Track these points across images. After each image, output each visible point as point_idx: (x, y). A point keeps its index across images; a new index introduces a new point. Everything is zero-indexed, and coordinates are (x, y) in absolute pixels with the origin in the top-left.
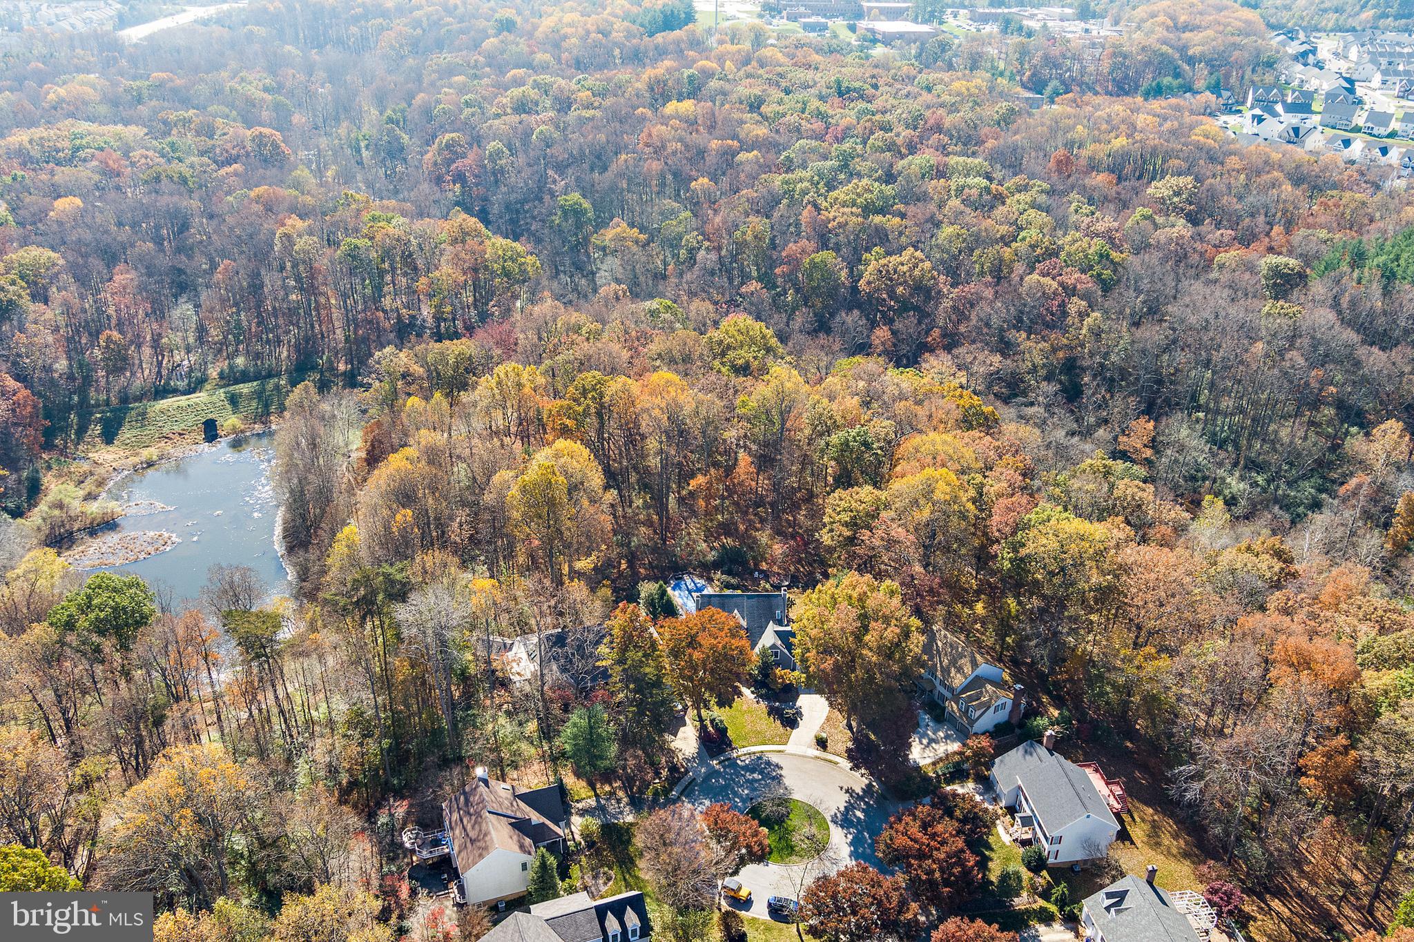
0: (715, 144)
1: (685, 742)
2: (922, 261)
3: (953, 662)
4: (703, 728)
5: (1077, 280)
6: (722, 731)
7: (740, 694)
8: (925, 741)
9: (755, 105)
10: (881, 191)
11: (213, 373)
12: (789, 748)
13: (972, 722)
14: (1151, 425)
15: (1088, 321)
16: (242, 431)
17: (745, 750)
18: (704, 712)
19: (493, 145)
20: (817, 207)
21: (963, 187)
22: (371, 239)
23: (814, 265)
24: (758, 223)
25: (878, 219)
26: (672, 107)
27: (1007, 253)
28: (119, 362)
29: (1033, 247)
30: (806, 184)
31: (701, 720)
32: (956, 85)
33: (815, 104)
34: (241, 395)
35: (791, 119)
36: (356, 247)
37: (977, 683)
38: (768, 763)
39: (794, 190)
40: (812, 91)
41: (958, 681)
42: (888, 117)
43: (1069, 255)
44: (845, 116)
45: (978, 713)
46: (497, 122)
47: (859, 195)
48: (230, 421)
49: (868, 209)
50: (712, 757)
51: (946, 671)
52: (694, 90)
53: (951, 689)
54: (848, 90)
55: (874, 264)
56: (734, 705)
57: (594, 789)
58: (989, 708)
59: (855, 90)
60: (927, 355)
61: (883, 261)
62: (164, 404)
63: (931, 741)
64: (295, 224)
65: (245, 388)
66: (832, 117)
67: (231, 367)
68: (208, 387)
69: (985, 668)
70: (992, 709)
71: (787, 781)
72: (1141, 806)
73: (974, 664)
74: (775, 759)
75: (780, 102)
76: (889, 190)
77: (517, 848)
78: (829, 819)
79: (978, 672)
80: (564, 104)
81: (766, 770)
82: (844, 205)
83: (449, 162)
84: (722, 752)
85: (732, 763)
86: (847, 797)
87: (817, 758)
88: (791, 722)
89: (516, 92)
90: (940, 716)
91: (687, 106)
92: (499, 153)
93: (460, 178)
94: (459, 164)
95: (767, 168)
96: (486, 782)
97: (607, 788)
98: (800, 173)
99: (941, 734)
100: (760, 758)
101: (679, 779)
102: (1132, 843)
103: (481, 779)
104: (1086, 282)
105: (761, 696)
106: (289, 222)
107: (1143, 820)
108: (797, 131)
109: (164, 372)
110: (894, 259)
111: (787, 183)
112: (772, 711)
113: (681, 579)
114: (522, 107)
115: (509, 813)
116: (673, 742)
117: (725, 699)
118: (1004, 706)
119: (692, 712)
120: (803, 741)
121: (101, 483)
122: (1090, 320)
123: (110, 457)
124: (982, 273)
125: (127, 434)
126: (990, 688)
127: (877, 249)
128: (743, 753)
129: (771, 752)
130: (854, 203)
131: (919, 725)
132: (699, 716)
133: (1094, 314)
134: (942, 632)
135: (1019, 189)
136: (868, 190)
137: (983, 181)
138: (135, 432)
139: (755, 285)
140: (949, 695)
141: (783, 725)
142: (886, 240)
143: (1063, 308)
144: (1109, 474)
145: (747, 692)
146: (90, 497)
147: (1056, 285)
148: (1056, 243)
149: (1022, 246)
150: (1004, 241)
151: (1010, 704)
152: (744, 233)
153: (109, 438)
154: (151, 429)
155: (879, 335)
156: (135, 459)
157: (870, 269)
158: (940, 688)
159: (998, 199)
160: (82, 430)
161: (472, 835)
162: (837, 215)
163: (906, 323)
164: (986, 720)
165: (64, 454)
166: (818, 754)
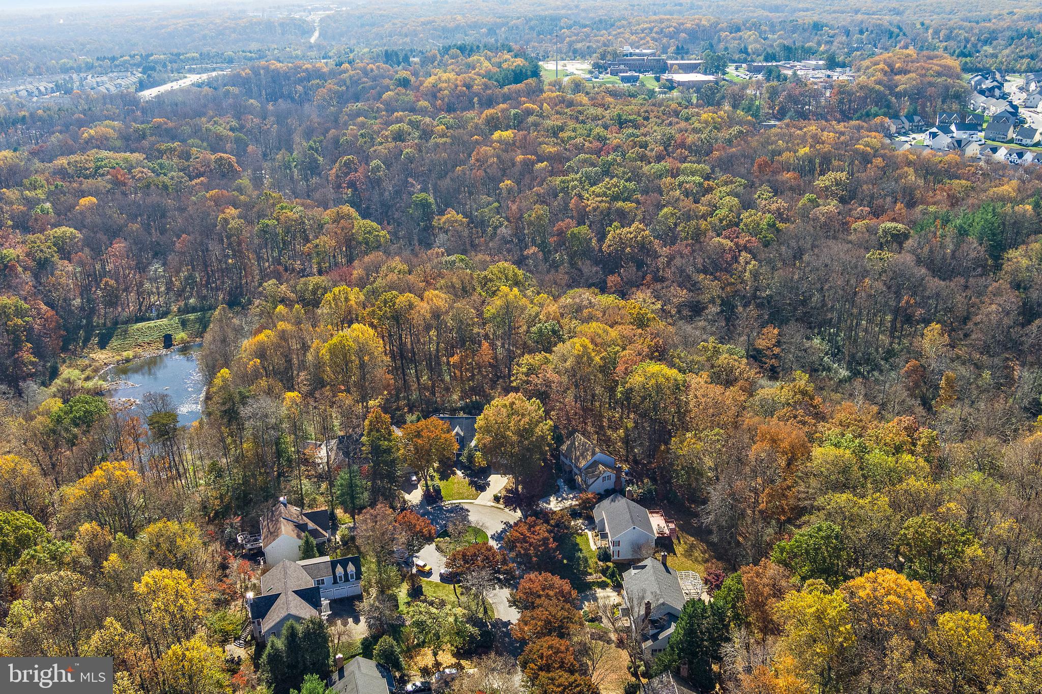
0: (520, 158)
1: (415, 497)
2: (644, 230)
3: (582, 454)
4: (428, 490)
5: (748, 241)
6: (438, 491)
7: (454, 474)
8: (560, 499)
9: (555, 132)
10: (625, 187)
11: (174, 308)
12: (477, 501)
13: (588, 486)
14: (776, 331)
15: (750, 267)
16: (188, 342)
17: (449, 502)
18: (429, 483)
19: (375, 163)
20: (580, 197)
21: (683, 182)
22: (278, 220)
23: (573, 235)
24: (540, 210)
25: (620, 204)
26: (497, 135)
27: (703, 224)
28: (112, 300)
29: (721, 221)
30: (576, 182)
31: (427, 486)
32: (704, 116)
33: (599, 130)
34: (188, 320)
35: (579, 140)
36: (267, 225)
37: (595, 464)
38: (462, 509)
39: (568, 187)
40: (600, 122)
41: (583, 464)
42: (648, 138)
43: (745, 224)
44: (615, 138)
45: (591, 481)
46: (380, 147)
47: (609, 189)
48: (180, 336)
49: (615, 198)
50: (429, 505)
51: (577, 459)
52: (519, 123)
53: (580, 469)
54: (626, 121)
55: (615, 232)
56: (450, 479)
57: (354, 519)
58: (599, 477)
59: (630, 121)
60: (634, 289)
61: (618, 231)
62: (140, 325)
63: (564, 499)
64: (232, 211)
65: (192, 316)
66: (609, 139)
67: (186, 305)
68: (170, 317)
69: (599, 455)
70: (601, 478)
71: (470, 518)
72: (684, 535)
73: (594, 454)
74: (466, 507)
75: (574, 130)
76: (631, 185)
77: (296, 537)
78: (489, 536)
79: (596, 457)
80: (427, 134)
81: (460, 512)
82: (598, 195)
83: (347, 174)
84: (435, 502)
85: (441, 508)
86: (504, 526)
87: (493, 507)
88: (482, 488)
89: (396, 127)
90: (573, 486)
91: (508, 134)
92: (378, 168)
93: (352, 185)
94: (352, 175)
95: (552, 173)
96: (285, 505)
98: (572, 176)
99: (571, 495)
100: (458, 506)
102: (675, 554)
103: (282, 503)
104: (755, 243)
105: (467, 475)
106: (227, 211)
107: (685, 543)
108: (580, 149)
109: (143, 308)
110: (627, 229)
111: (563, 182)
112: (472, 483)
114: (399, 137)
115: (295, 520)
116: (407, 497)
117: (444, 476)
118: (609, 477)
119: (423, 482)
120: (486, 498)
121: (96, 371)
122: (751, 266)
123: (103, 357)
124: (686, 238)
125: (115, 343)
126: (601, 467)
127: (615, 223)
128: (447, 503)
129: (465, 503)
130: (605, 194)
131: (558, 491)
132: (426, 484)
133: (753, 262)
134: (579, 437)
135: (726, 183)
136: (615, 186)
137: (697, 179)
138: (120, 342)
139: (533, 250)
140: (578, 472)
141: (476, 490)
142: (624, 218)
143: (736, 259)
144: (716, 352)
145: (459, 473)
146: (88, 379)
147: (732, 244)
148: (738, 217)
149: (715, 220)
150: (704, 217)
151: (613, 476)
152: (530, 216)
153: (103, 345)
154: (129, 341)
155: (612, 280)
156: (119, 358)
157: (610, 236)
158: (575, 470)
159: (709, 190)
160: (86, 340)
161: (272, 530)
162: (591, 202)
163: (629, 271)
164: (599, 486)
165: (74, 353)
166: (493, 504)
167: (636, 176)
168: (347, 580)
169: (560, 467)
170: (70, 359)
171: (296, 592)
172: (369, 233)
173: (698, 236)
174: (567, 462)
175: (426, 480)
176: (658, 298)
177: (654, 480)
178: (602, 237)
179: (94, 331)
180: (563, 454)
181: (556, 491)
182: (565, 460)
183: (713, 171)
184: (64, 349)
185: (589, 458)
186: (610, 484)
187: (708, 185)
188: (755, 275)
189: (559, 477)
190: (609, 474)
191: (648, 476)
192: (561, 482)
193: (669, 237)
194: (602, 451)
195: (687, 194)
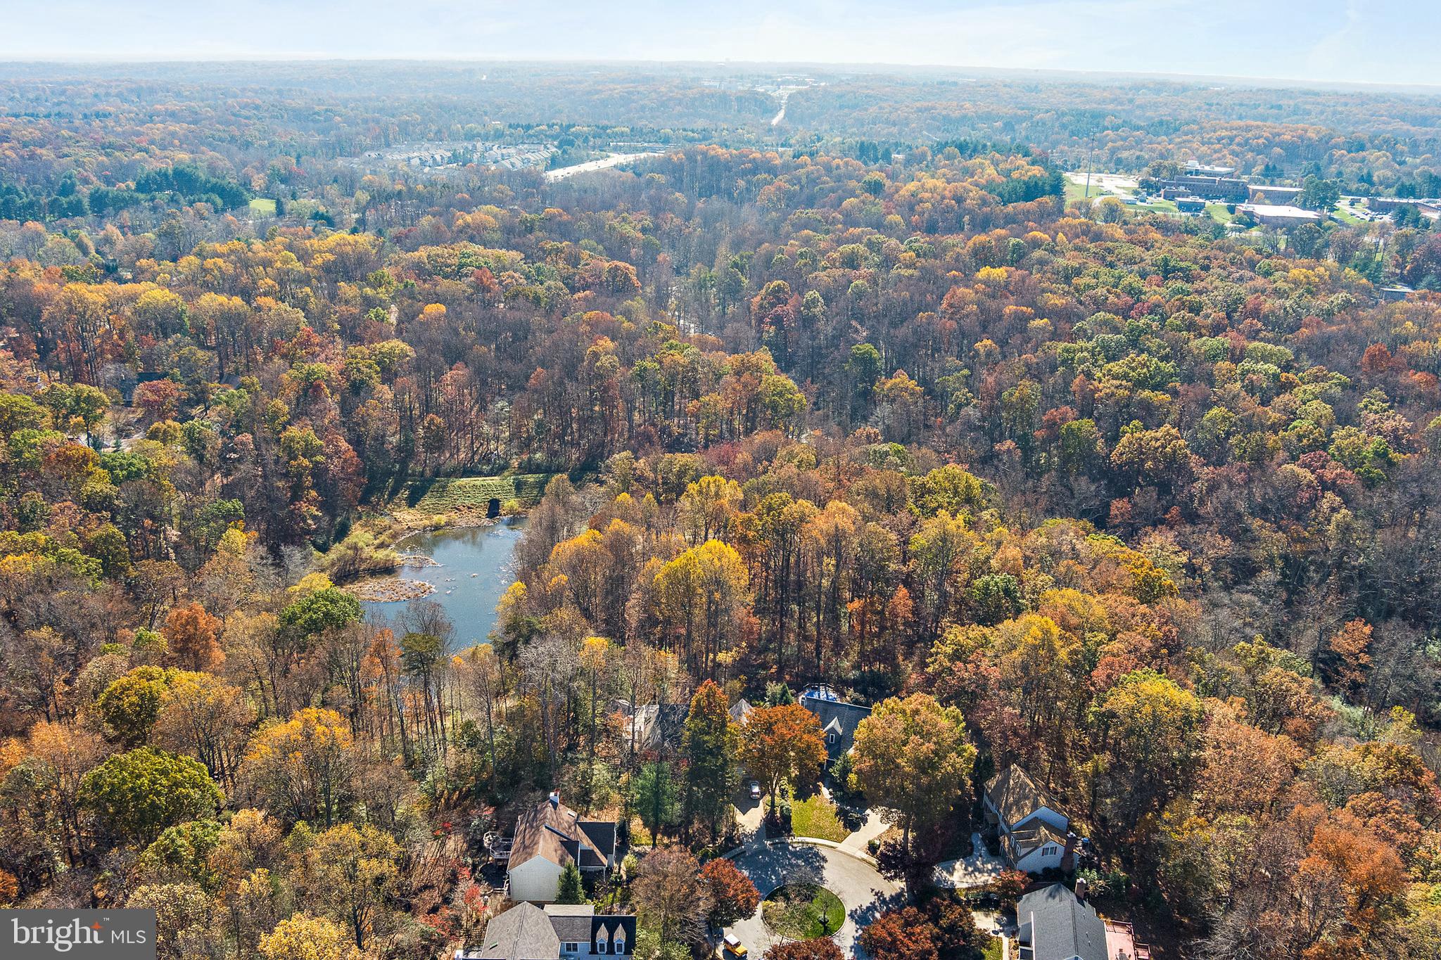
0: (1010, 309)
1: (750, 821)
2: (1177, 438)
3: (1017, 802)
4: (772, 812)
5: (1341, 475)
6: (787, 818)
7: (818, 792)
8: (970, 869)
9: (1068, 276)
10: (1158, 368)
11: (515, 463)
12: (841, 846)
13: (1018, 858)
14: (1367, 630)
15: (1337, 517)
16: (518, 513)
17: (800, 839)
18: (777, 800)
19: (811, 294)
20: (1089, 375)
21: (1248, 371)
22: (660, 363)
23: (1070, 431)
24: (1028, 387)
25: (1147, 393)
26: (984, 272)
27: (1271, 439)
28: (437, 442)
29: (1300, 438)
30: (1085, 354)
31: (773, 805)
32: (1294, 273)
33: (1132, 279)
34: (525, 483)
35: (1101, 291)
36: (645, 369)
37: (1034, 823)
38: (817, 854)
39: (1073, 359)
40: (1136, 267)
41: (1015, 819)
42: (1204, 298)
43: (1338, 448)
44: (1154, 293)
45: (1024, 851)
46: (822, 274)
47: (1133, 369)
48: (510, 503)
49: (1141, 384)
50: (768, 838)
51: (1008, 808)
52: (1018, 257)
53: (1009, 827)
54: (1175, 269)
55: (1132, 435)
56: (809, 800)
57: (654, 839)
58: (1036, 848)
59: (1181, 269)
60: (1149, 529)
61: (1137, 435)
62: (464, 481)
63: (977, 869)
64: (607, 343)
65: (531, 478)
66: (1145, 293)
67: (530, 460)
68: (505, 474)
69: (1043, 811)
70: (1040, 850)
71: (825, 873)
73: (1035, 806)
74: (824, 852)
75: (1096, 276)
76: (1168, 367)
77: (557, 861)
78: (848, 912)
79: (1037, 813)
80: (888, 262)
81: (812, 858)
82: (1116, 377)
83: (773, 305)
84: (779, 835)
85: (785, 847)
86: (873, 899)
87: (863, 860)
88: (853, 825)
89: (847, 248)
90: (994, 850)
91: (1000, 273)
92: (814, 301)
93: (778, 321)
94: (778, 309)
95: (1055, 336)
96: (555, 806)
97: (666, 841)
98: (1081, 343)
99: (989, 866)
100: (811, 849)
101: (732, 849)
103: (552, 802)
104: (1350, 479)
105: (836, 798)
106: (601, 342)
108: (1099, 305)
109: (476, 458)
110: (1149, 434)
111: (1067, 351)
112: (841, 813)
113: (818, 689)
114: (851, 262)
115: (564, 833)
116: (740, 818)
117: (803, 793)
118: (1054, 850)
119: (768, 798)
120: (856, 843)
121: (394, 536)
122: (1339, 516)
123: (407, 517)
124: (1241, 458)
125: (427, 501)
126: (1043, 831)
127: (1135, 422)
128: (797, 841)
129: (823, 845)
130: (1125, 376)
131: (971, 853)
132: (773, 802)
133: (1343, 510)
134: (1016, 770)
135: (1316, 379)
136: (1144, 365)
137: (1273, 368)
138: (432, 499)
139: (1009, 444)
140: (1007, 830)
141: (845, 826)
142: (1150, 416)
143: (1315, 502)
144: (1264, 660)
145: (825, 791)
146: (382, 546)
147: (1313, 477)
148: (1329, 435)
149: (1290, 435)
150: (1274, 428)
151: (1061, 850)
152: (1011, 395)
153: (412, 502)
154: (446, 500)
155: (1118, 506)
156: (425, 521)
157: (1124, 440)
158: (1002, 824)
159: (1288, 387)
160: (394, 492)
161: (527, 843)
162: (1105, 386)
163: (1145, 497)
164: (1034, 860)
165: (374, 509)
166: (865, 856)
167: (1177, 353)
168: (611, 952)
169: (980, 810)
170: (368, 515)
172: (780, 394)
173: (1260, 457)
174: (993, 808)
175: (773, 795)
176: (1184, 546)
177: (1127, 864)
178: (1113, 439)
179: (406, 481)
180: (988, 795)
181: (965, 852)
182: (989, 804)
183: (1298, 358)
184: (364, 501)
185: (1027, 811)
186: (1053, 861)
187: (1287, 378)
188: (1345, 531)
189: (977, 830)
190: (1054, 845)
191: (1119, 854)
192: (977, 839)
193: (1215, 452)
194: (1051, 805)
195: (1251, 389)
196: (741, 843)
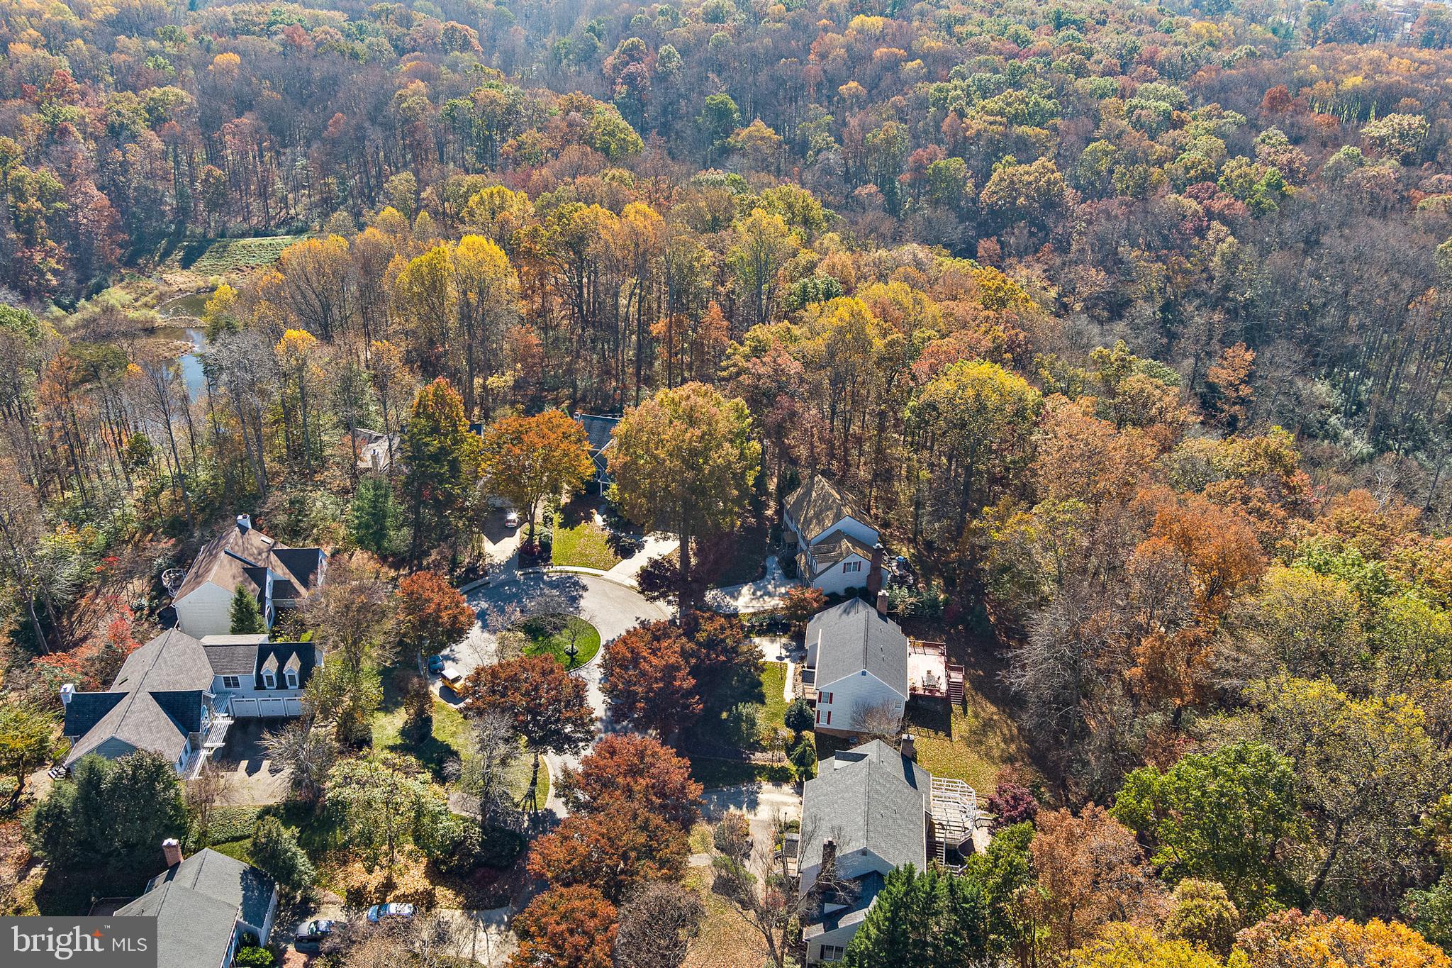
0: (881, 52)
1: (501, 551)
2: (1053, 172)
3: (817, 516)
4: (530, 541)
5: (1229, 205)
6: (546, 546)
7: (589, 518)
8: (759, 593)
9: (950, 25)
10: (1037, 104)
11: (317, 226)
12: (607, 574)
13: (814, 576)
14: (1249, 356)
15: (1220, 247)
17: (559, 568)
18: (537, 528)
19: (665, 49)
20: (962, 114)
21: (1136, 107)
22: (475, 101)
23: (938, 171)
24: (894, 129)
25: (1025, 129)
26: (857, 20)
27: (1156, 173)
29: (1187, 170)
30: (959, 92)
31: (531, 534)
32: (1196, 27)
33: (1019, 29)
35: (984, 38)
36: (457, 108)
37: (837, 536)
38: (576, 584)
39: (946, 98)
40: (1025, 19)
41: (814, 533)
42: (1095, 45)
43: (1228, 179)
44: (1042, 41)
45: (822, 568)
46: (681, 30)
47: (1009, 104)
49: (1016, 119)
50: (520, 568)
51: (808, 522)
52: (898, 10)
53: (808, 544)
54: (1068, 21)
55: (1005, 171)
56: (577, 528)
58: (836, 562)
59: (1074, 22)
60: (1014, 260)
61: (1010, 170)
63: (766, 594)
64: (418, 87)
66: (1033, 42)
69: (847, 523)
70: (840, 566)
71: (583, 603)
72: (979, 698)
73: (838, 517)
74: (585, 580)
75: (980, 25)
76: (1049, 105)
77: (235, 589)
78: (603, 642)
79: (840, 525)
80: (757, 17)
81: (571, 588)
82: (991, 113)
84: (534, 563)
85: (539, 577)
86: (636, 627)
87: (631, 588)
88: (626, 552)
89: (711, 4)
90: (790, 572)
91: (875, 21)
92: (670, 57)
93: (631, 80)
94: (631, 67)
95: (928, 77)
96: (244, 530)
97: (392, 573)
98: (956, 83)
99: (783, 590)
100: (570, 578)
101: (473, 580)
102: (949, 735)
103: (240, 526)
104: (1239, 209)
105: (611, 525)
106: (412, 86)
107: (976, 716)
108: (981, 49)
110: (1025, 168)
111: (940, 90)
112: (613, 541)
114: (716, 18)
115: (252, 561)
116: (488, 546)
117: (572, 517)
118: (858, 566)
119: (527, 526)
120: (628, 570)
122: (1225, 246)
123: (181, 279)
124: (1123, 193)
125: (204, 262)
126: (845, 544)
127: (1009, 158)
128: (553, 571)
129: (585, 574)
130: (1001, 113)
131: (762, 577)
132: (532, 530)
133: (1230, 239)
134: (822, 482)
135: (1209, 116)
136: (1022, 101)
137: (1164, 105)
138: (212, 261)
139: (872, 188)
140: (804, 547)
141: (616, 553)
142: (1025, 151)
143: (1201, 232)
144: (1125, 367)
145: (598, 519)
147: (1199, 208)
148: (1219, 166)
149: (1176, 168)
150: (1160, 163)
151: (866, 566)
152: (875, 136)
154: (228, 261)
155: (986, 245)
156: (201, 284)
157: (995, 177)
158: (801, 543)
159: (1178, 125)
162: (976, 122)
163: (1018, 234)
164: (833, 578)
166: (634, 584)
167: (1060, 92)
168: (282, 685)
169: (779, 530)
171: (156, 696)
172: (612, 134)
173: (1143, 190)
174: (791, 526)
175: (532, 523)
176: (1052, 280)
177: (950, 584)
178: (983, 177)
180: (788, 512)
181: (756, 575)
182: (789, 523)
183: (1192, 101)
185: (828, 523)
186: (858, 579)
187: (1178, 116)
188: (1231, 262)
189: (773, 553)
190: (857, 559)
191: (941, 575)
192: (772, 562)
193: (1094, 190)
194: (856, 516)
195: (1138, 124)
196: (486, 574)
